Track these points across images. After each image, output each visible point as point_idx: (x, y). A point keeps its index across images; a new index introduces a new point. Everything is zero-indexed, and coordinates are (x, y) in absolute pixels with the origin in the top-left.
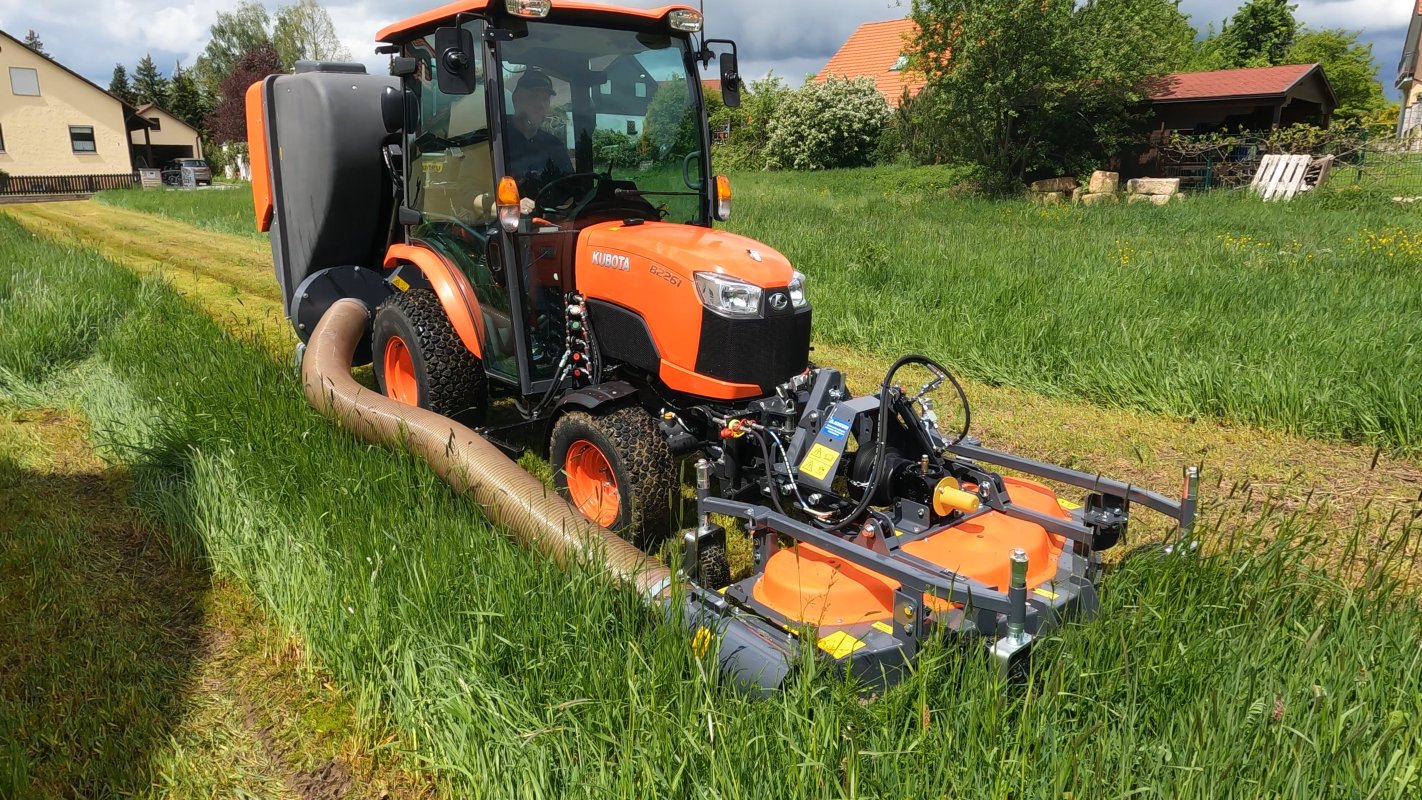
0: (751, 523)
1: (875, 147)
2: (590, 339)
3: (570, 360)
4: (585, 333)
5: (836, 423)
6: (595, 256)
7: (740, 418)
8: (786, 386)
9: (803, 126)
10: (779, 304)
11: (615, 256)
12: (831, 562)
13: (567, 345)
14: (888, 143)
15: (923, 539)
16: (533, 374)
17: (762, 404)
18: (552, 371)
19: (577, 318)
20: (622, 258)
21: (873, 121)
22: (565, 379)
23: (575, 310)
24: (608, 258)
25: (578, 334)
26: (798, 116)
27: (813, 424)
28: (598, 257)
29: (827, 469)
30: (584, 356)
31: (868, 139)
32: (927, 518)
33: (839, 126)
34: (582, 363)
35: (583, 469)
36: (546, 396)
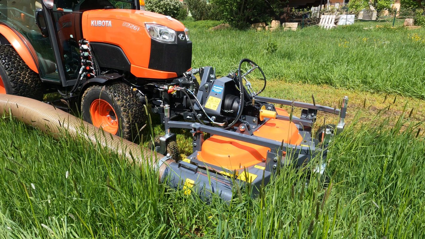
0: (193, 130)
1: (178, 15)
2: (93, 60)
3: (84, 70)
4: (91, 57)
5: (217, 87)
6: (92, 23)
7: (173, 85)
8: (187, 73)
9: (153, 7)
10: (182, 38)
11: (104, 21)
12: (231, 143)
13: (82, 64)
14: (182, 13)
15: (256, 130)
16: (67, 77)
17: (179, 80)
18: (76, 75)
19: (86, 50)
20: (107, 22)
21: (177, 6)
22: (82, 79)
23: (85, 47)
24: (100, 23)
25: (87, 58)
26: (151, 3)
27: (206, 88)
28: (94, 23)
29: (217, 106)
30: (91, 68)
31: (176, 12)
32: (257, 122)
33: (166, 7)
34: (91, 71)
35: (98, 112)
36: (74, 87)
